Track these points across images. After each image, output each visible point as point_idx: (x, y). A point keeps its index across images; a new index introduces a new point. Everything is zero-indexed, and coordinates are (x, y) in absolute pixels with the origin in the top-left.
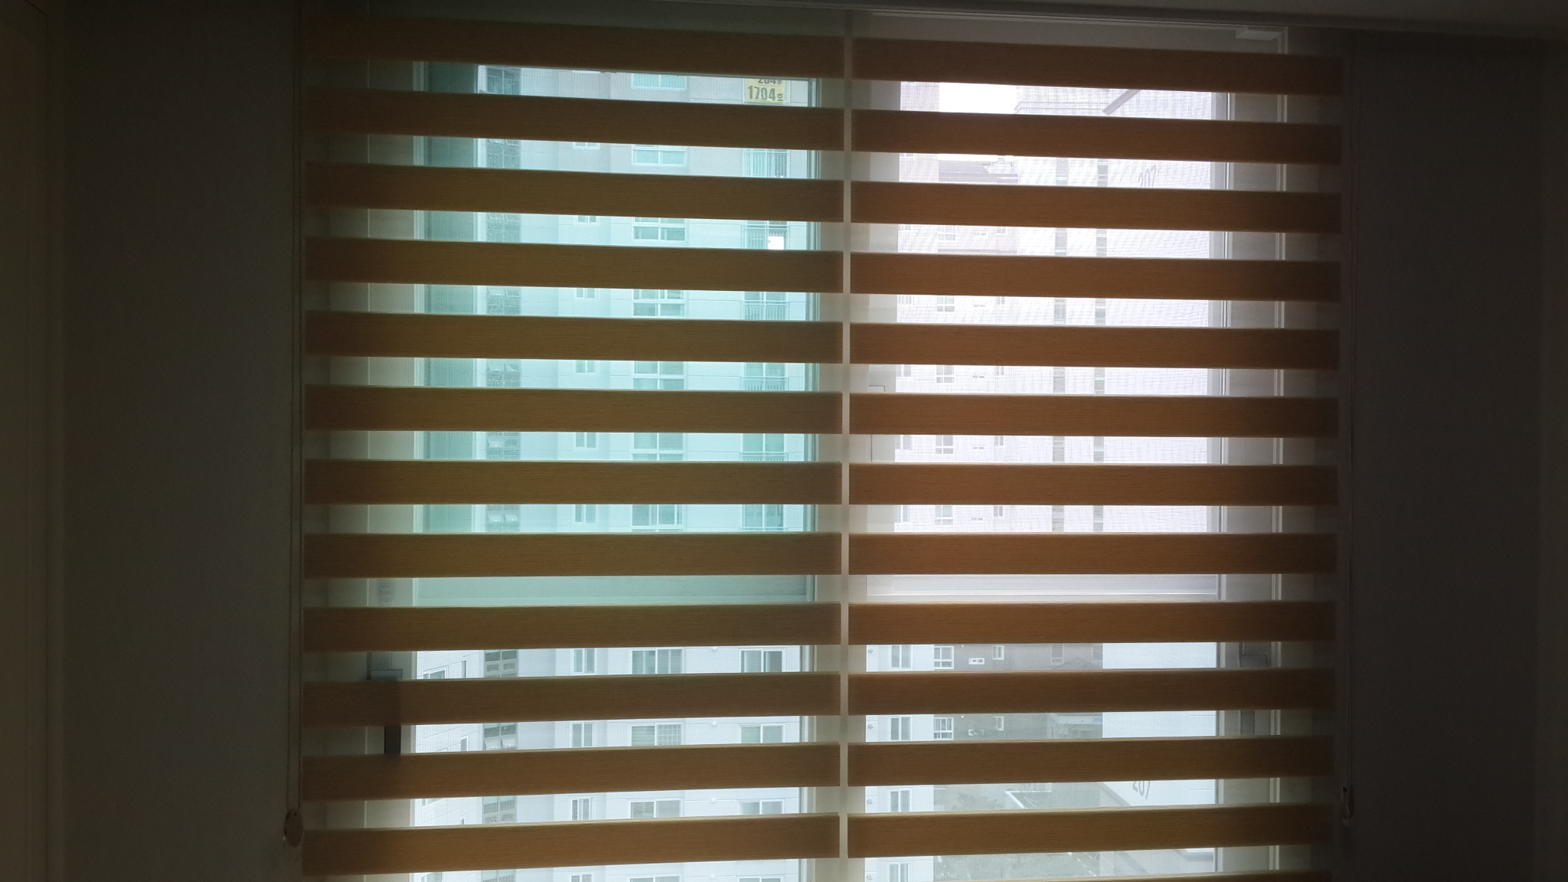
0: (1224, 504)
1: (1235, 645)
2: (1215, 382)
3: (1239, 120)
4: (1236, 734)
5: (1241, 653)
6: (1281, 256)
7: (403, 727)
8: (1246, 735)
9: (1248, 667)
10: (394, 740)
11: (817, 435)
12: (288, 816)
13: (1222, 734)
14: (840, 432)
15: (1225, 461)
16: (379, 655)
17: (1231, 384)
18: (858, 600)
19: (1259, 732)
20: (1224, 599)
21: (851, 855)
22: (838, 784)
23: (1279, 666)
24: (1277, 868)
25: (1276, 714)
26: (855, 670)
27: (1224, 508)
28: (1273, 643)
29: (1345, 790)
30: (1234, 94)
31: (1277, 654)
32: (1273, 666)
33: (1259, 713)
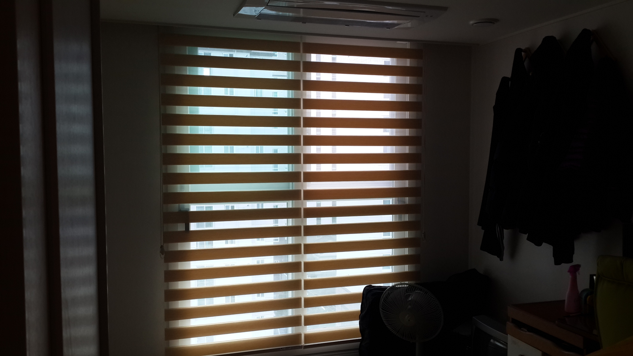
0: (394, 163)
1: (397, 198)
2: (392, 132)
3: (397, 65)
4: (397, 220)
5: (398, 201)
6: (408, 100)
7: (190, 223)
8: (400, 221)
9: (400, 204)
10: (188, 227)
11: (293, 146)
12: (161, 247)
13: (394, 221)
14: (301, 145)
15: (394, 152)
16: (182, 205)
17: (396, 132)
18: (305, 189)
19: (403, 220)
20: (394, 187)
21: (304, 253)
22: (301, 236)
23: (408, 203)
24: (407, 254)
25: (407, 216)
26: (305, 207)
27: (394, 164)
28: (406, 198)
29: (423, 233)
30: (396, 59)
31: (407, 200)
32: (406, 204)
33: (403, 215)
